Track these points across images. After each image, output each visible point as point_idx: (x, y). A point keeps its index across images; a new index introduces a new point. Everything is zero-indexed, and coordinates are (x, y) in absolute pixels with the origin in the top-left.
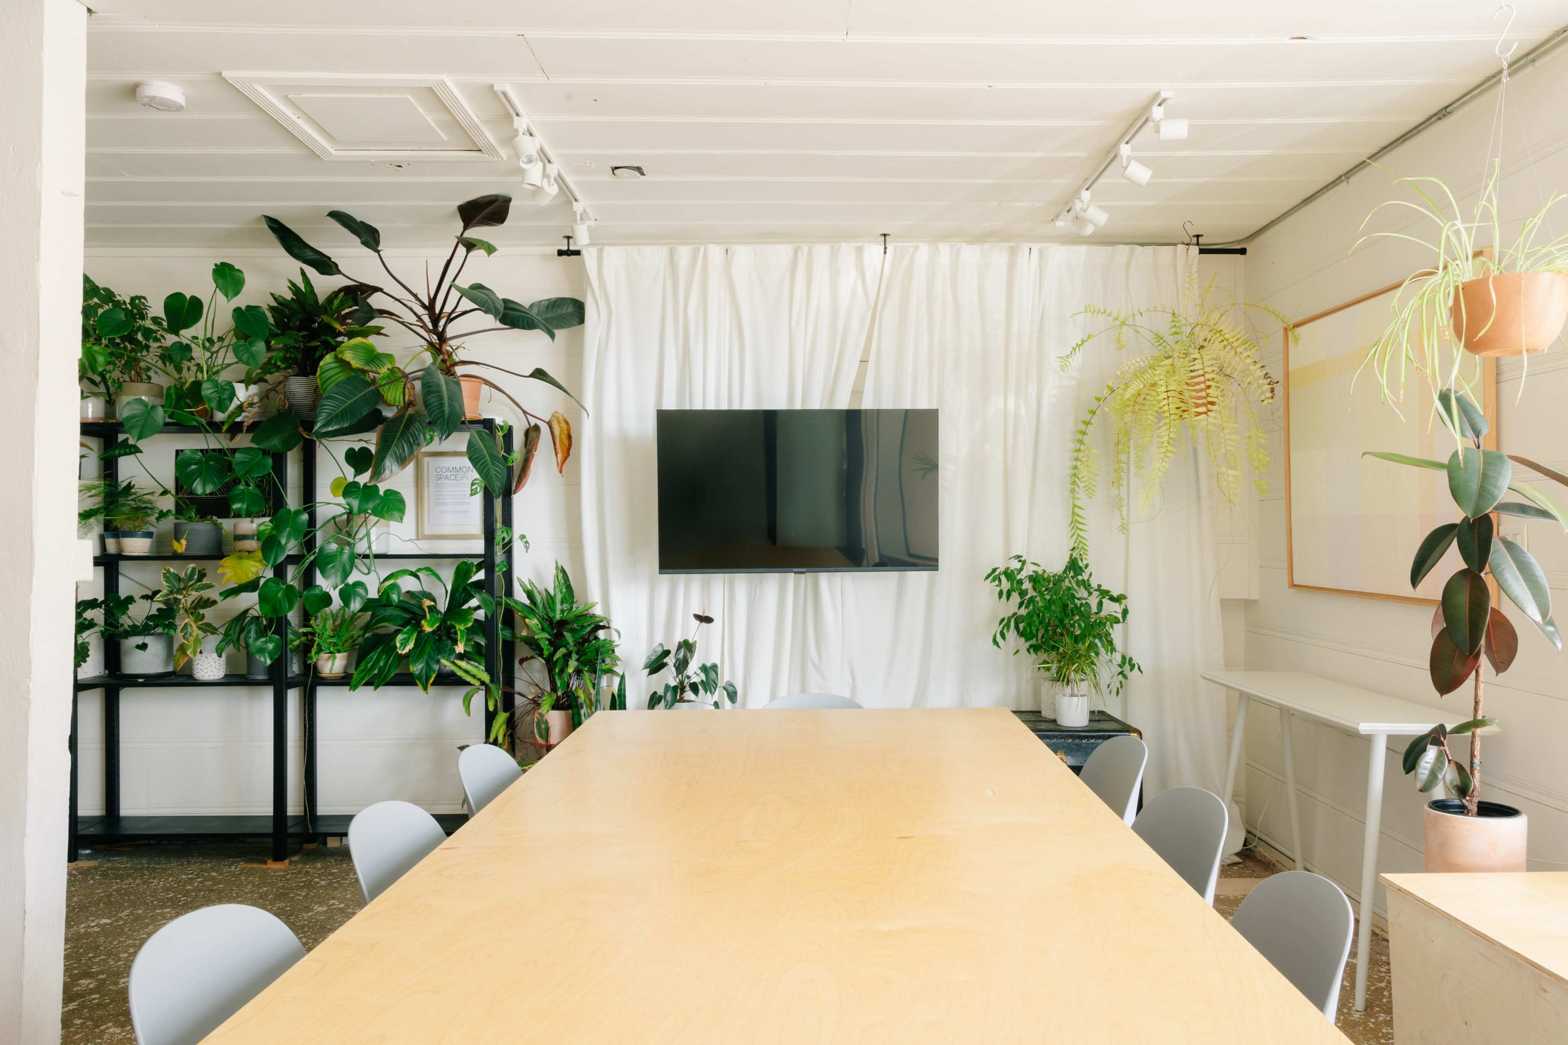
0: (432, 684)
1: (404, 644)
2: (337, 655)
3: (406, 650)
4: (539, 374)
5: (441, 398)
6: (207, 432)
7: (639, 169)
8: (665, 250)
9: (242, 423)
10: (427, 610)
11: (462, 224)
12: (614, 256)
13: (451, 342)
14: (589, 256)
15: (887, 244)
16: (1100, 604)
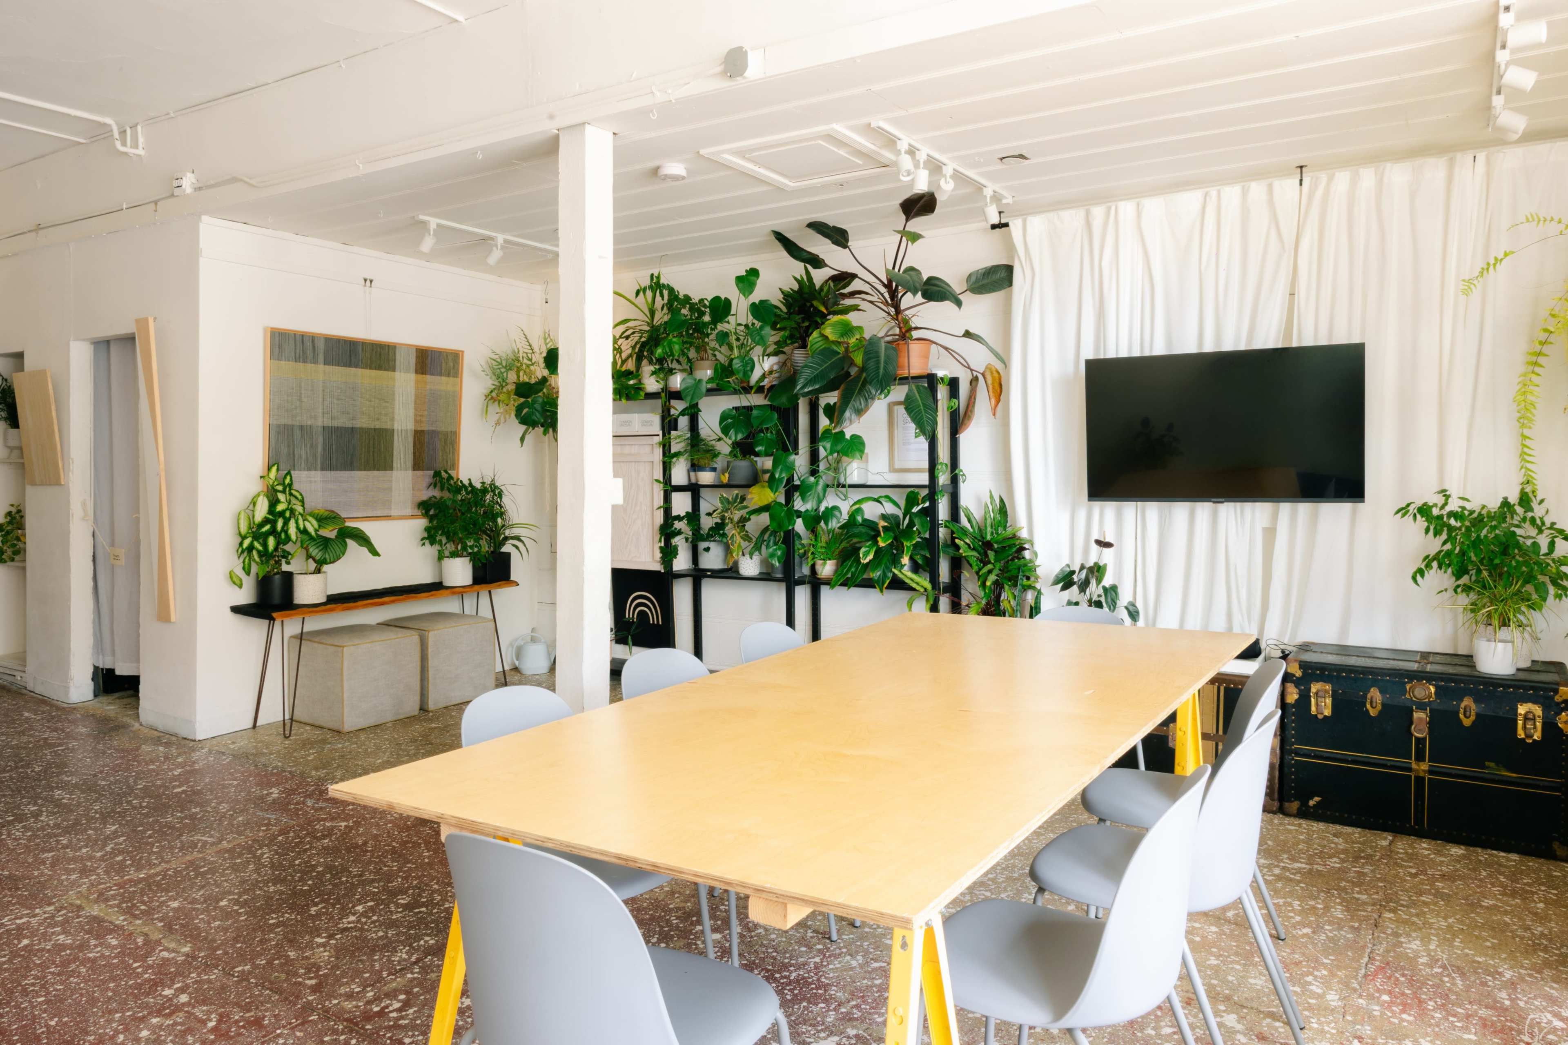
0: (887, 588)
1: (866, 554)
2: (828, 562)
3: (867, 560)
4: (968, 334)
5: (878, 362)
6: (741, 393)
7: (1022, 156)
8: (1082, 213)
9: (764, 386)
10: (881, 529)
11: (904, 217)
12: (1037, 224)
13: (907, 313)
14: (1016, 227)
15: (1304, 175)
16: (1552, 544)
